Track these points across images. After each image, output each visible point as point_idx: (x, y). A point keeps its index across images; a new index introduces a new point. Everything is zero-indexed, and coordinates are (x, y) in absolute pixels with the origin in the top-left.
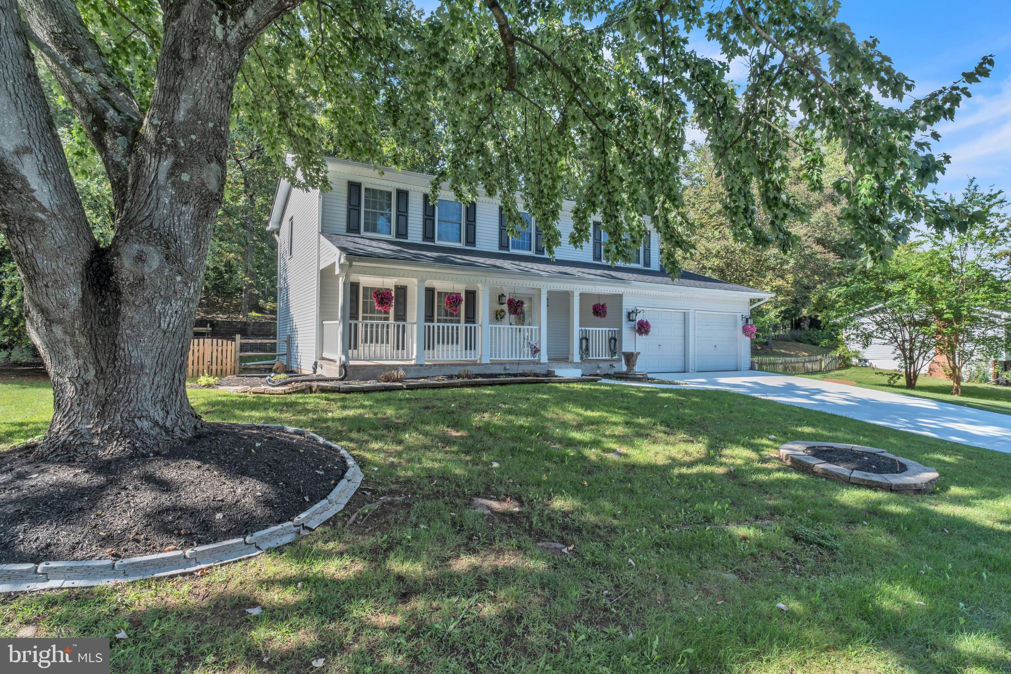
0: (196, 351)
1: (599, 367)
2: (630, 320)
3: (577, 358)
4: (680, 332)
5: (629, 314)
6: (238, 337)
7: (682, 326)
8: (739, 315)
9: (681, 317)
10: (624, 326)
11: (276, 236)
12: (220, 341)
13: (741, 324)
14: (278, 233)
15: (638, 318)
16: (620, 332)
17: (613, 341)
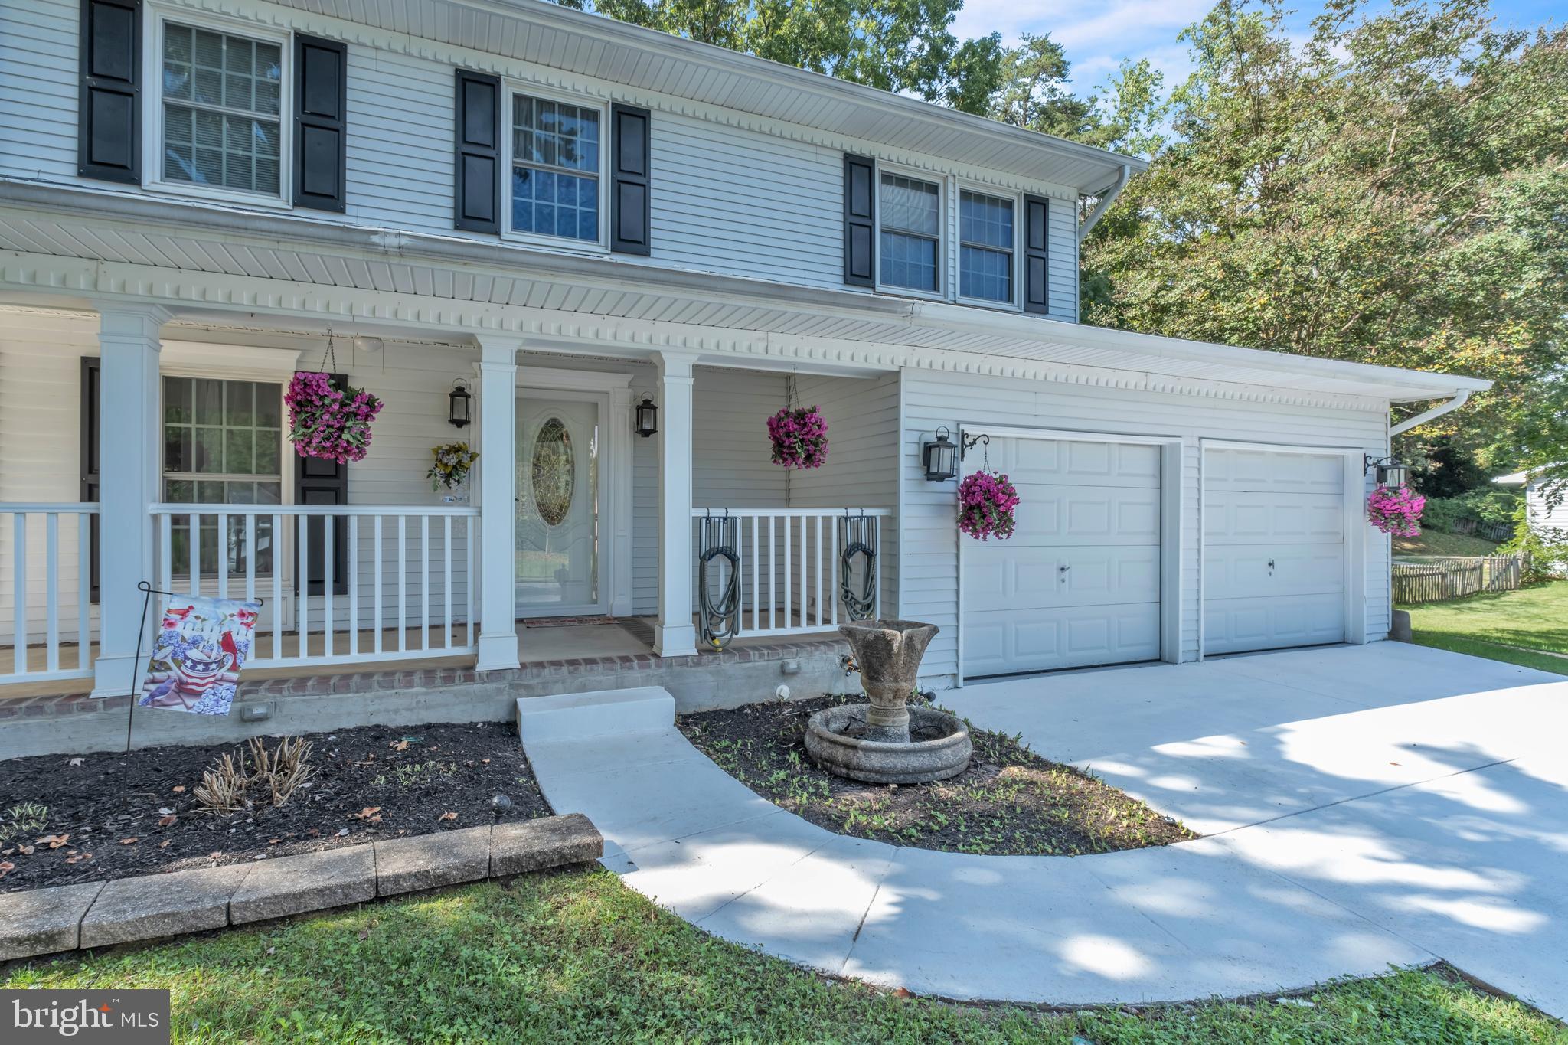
1: (784, 673)
2: (930, 476)
4: (1142, 519)
5: (928, 451)
7: (1150, 496)
8: (1355, 459)
9: (1145, 463)
10: (904, 497)
13: (1360, 487)
15: (968, 468)
16: (892, 523)
17: (858, 561)
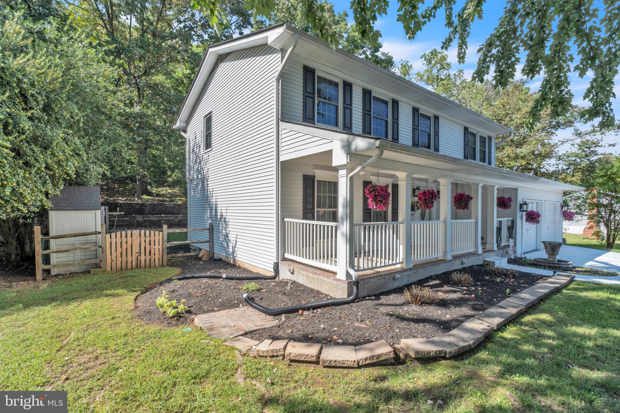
0: (124, 243)
2: (522, 211)
3: (495, 248)
5: (521, 205)
6: (165, 227)
10: (518, 216)
11: (182, 133)
12: (148, 232)
14: (185, 131)
15: (528, 209)
